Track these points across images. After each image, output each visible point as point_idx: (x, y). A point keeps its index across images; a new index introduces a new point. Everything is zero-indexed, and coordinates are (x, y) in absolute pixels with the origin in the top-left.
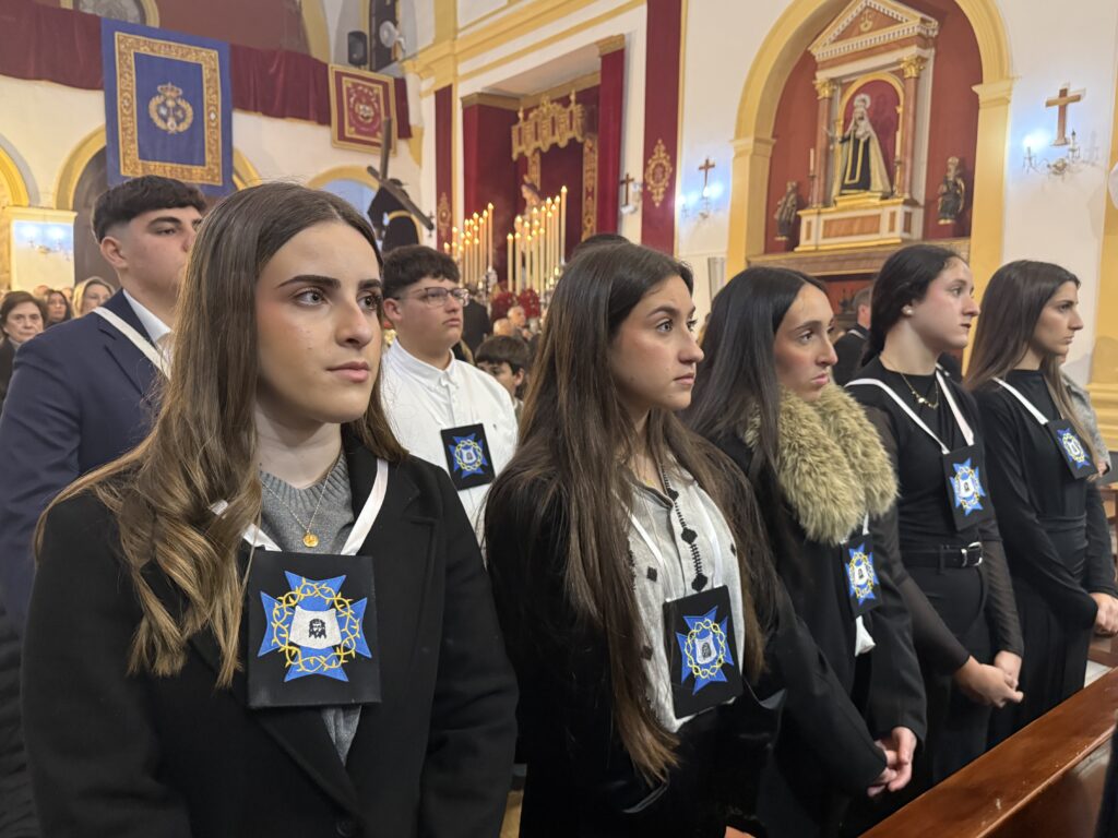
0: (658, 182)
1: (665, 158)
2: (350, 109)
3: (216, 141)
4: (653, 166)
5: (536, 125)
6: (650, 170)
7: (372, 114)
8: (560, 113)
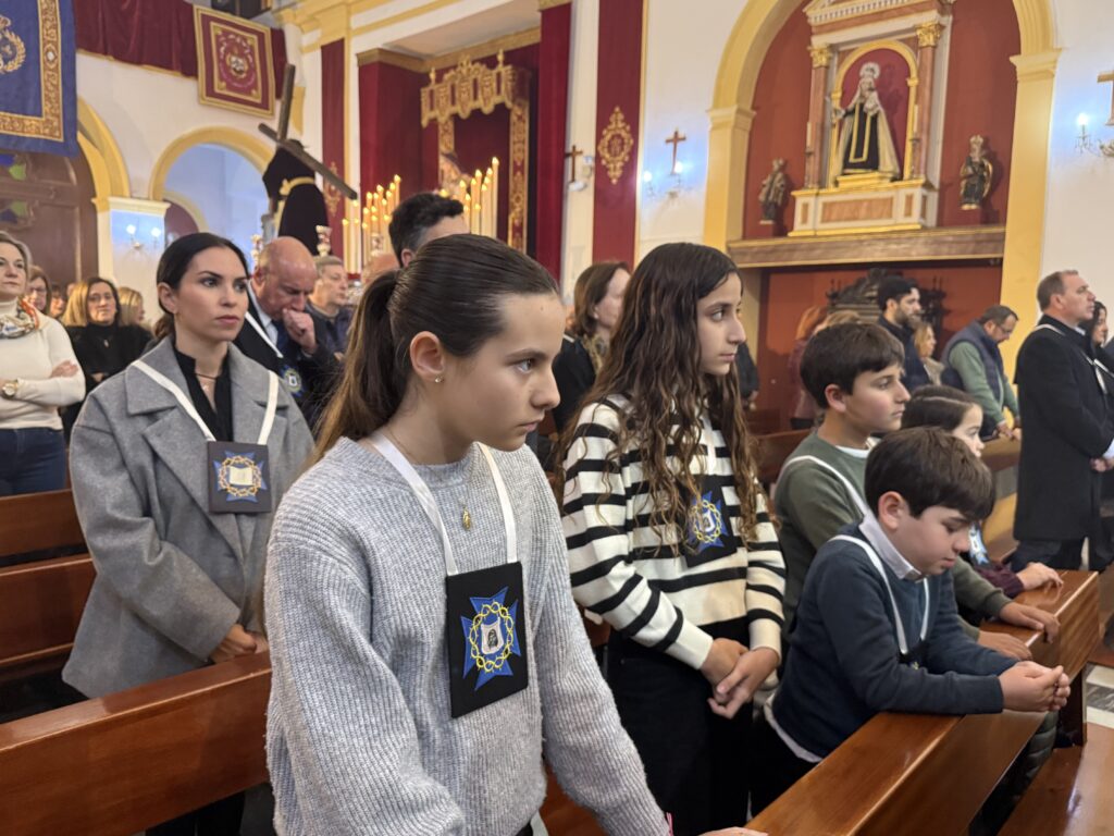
0: (615, 155)
1: (624, 128)
2: (219, 61)
3: (56, 87)
4: (608, 137)
5: (453, 89)
6: (605, 142)
7: (246, 68)
8: (484, 75)
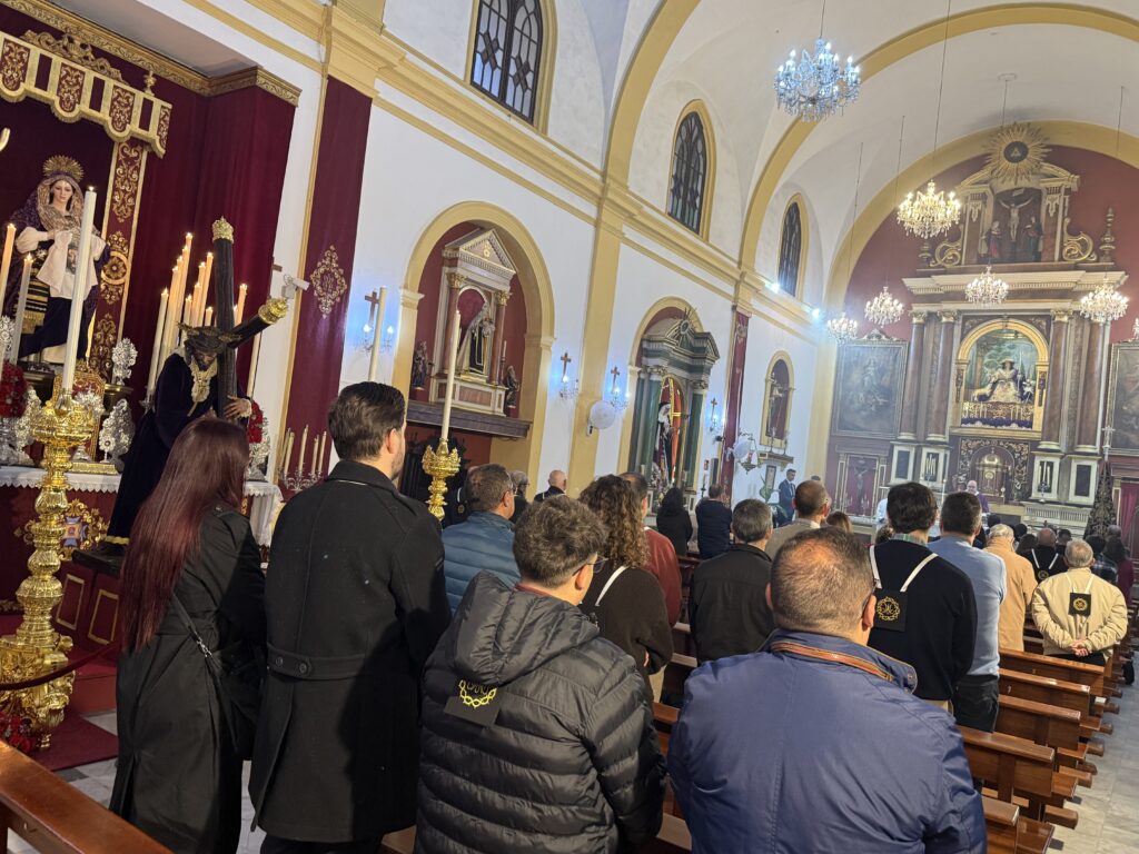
0: (327, 291)
1: (337, 268)
4: (321, 270)
5: (43, 61)
8: (118, 86)
